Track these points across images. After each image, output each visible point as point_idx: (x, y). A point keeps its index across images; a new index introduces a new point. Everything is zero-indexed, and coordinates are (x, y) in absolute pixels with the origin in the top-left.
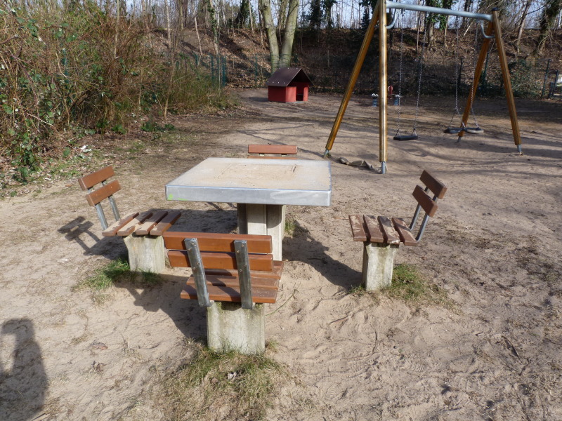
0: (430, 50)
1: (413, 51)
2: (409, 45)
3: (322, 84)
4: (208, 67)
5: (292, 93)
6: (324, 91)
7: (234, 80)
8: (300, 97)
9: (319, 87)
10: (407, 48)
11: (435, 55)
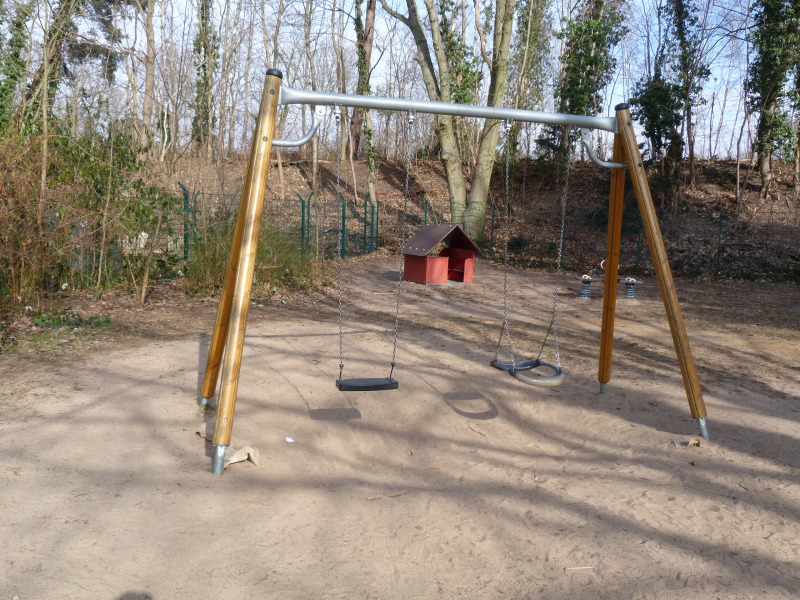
0: (765, 197)
1: (731, 200)
2: (725, 189)
3: (540, 254)
4: (361, 220)
5: (440, 267)
6: (541, 265)
7: (393, 243)
8: (456, 274)
9: (532, 259)
10: (720, 193)
11: (776, 207)
